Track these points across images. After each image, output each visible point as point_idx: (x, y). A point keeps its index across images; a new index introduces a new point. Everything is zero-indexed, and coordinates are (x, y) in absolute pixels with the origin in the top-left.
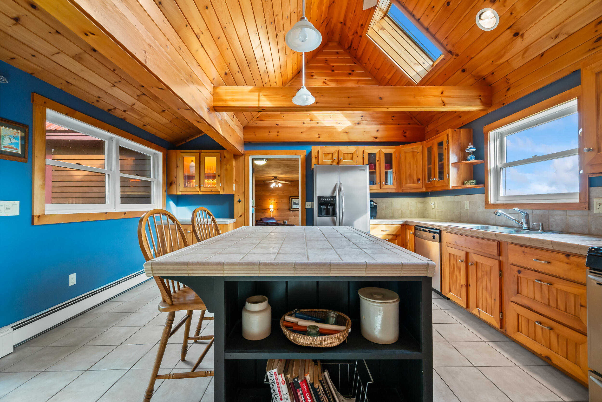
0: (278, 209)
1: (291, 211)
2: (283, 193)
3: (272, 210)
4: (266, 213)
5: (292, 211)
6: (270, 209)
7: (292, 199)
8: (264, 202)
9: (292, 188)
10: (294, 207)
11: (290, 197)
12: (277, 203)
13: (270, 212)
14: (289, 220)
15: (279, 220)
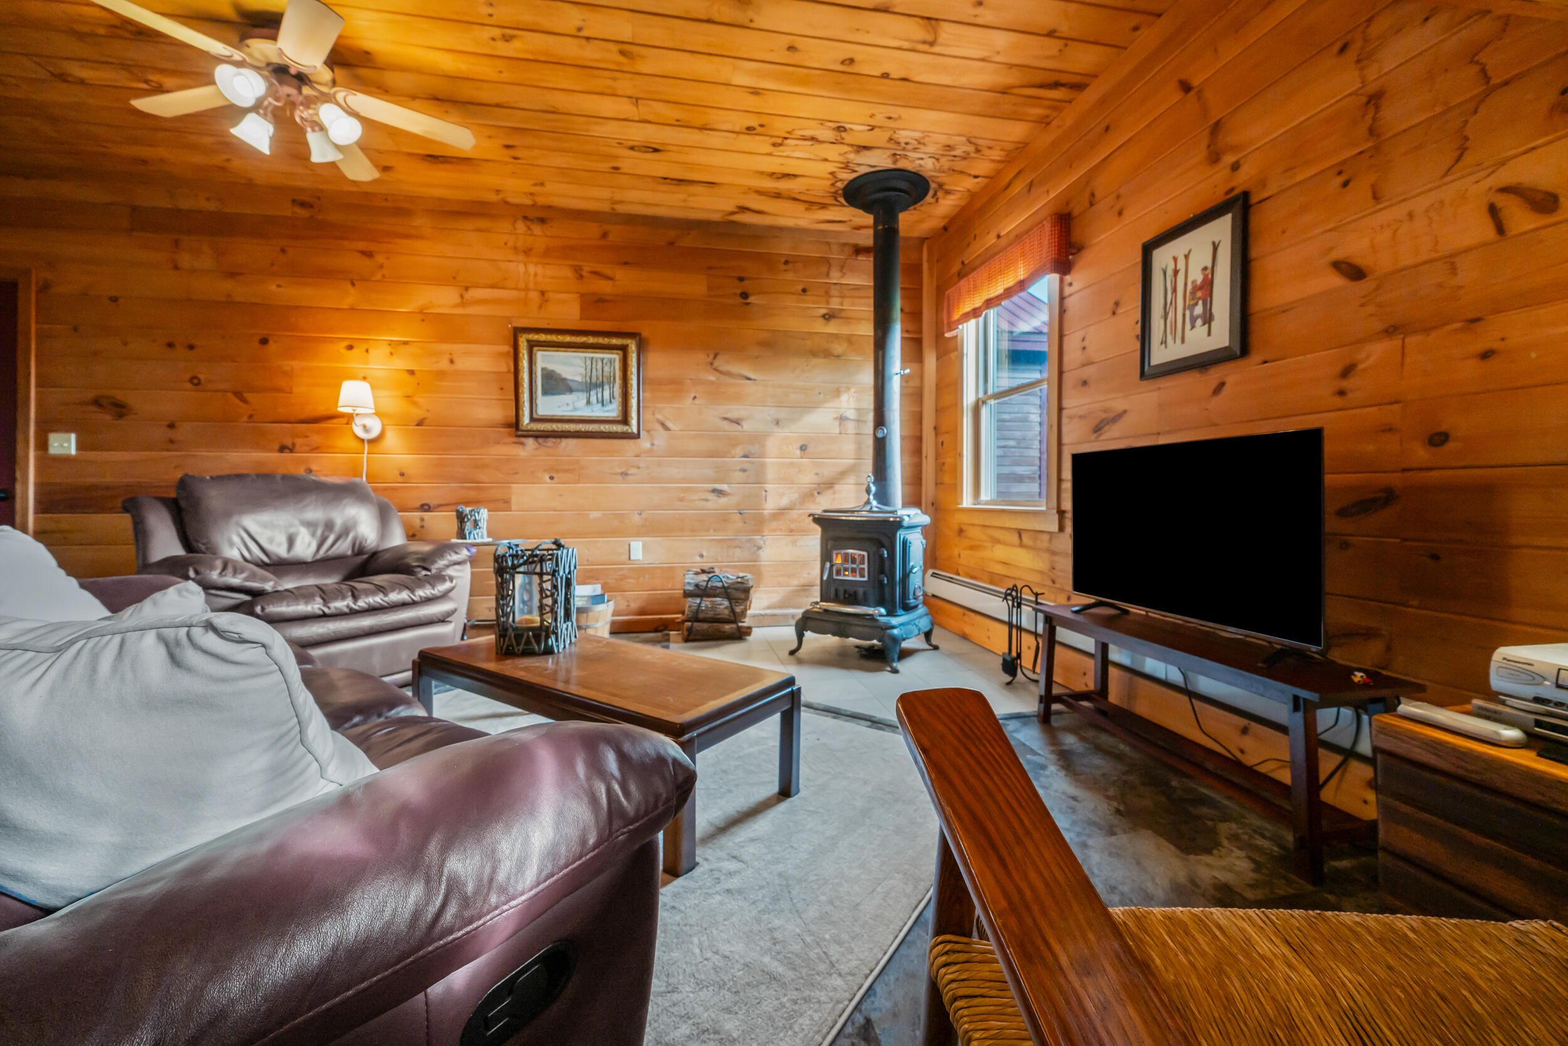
0: (420, 423)
1: (530, 442)
2: (463, 303)
3: (365, 428)
4: (316, 449)
5: (538, 436)
6: (349, 418)
7: (532, 345)
8: (296, 364)
9: (532, 269)
10: (549, 406)
11: (517, 331)
12: (412, 372)
13: (353, 444)
14: (514, 499)
15: (433, 502)
